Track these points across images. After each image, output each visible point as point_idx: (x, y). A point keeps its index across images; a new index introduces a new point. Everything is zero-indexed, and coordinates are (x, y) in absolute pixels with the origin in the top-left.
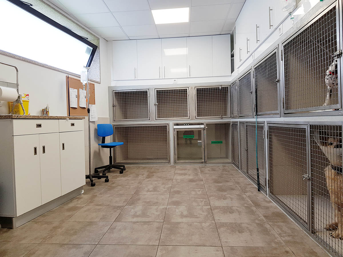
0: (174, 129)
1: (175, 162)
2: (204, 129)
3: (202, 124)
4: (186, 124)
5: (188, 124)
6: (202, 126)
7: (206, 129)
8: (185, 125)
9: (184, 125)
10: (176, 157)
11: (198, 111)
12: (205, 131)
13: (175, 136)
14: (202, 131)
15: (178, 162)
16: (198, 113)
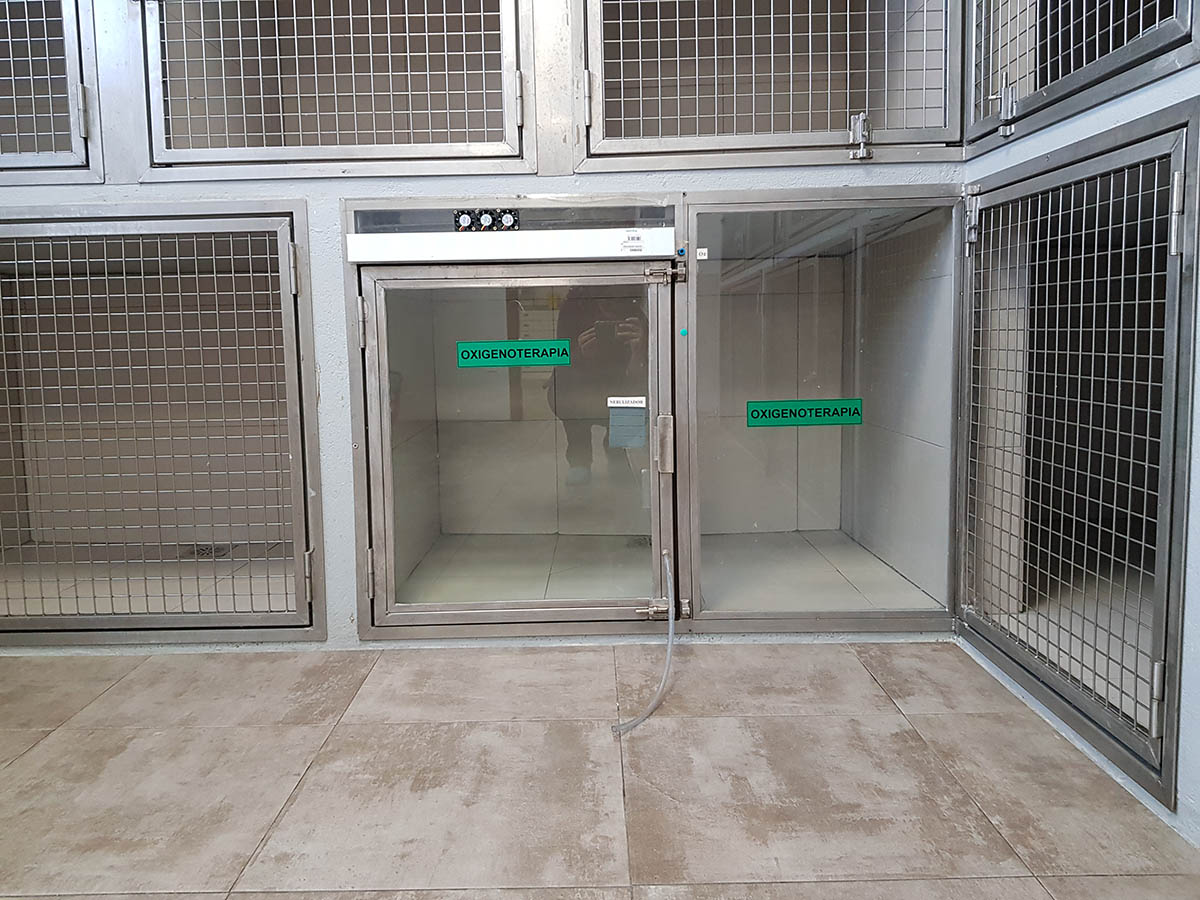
0: (360, 266)
1: (371, 621)
2: (673, 269)
3: (656, 216)
4: (486, 220)
5: (508, 220)
6: (658, 241)
7: (693, 268)
8: (475, 225)
9: (457, 227)
10: (386, 561)
11: (610, 70)
12: (687, 294)
13: (372, 342)
14: (657, 297)
15: (397, 612)
16: (610, 90)
